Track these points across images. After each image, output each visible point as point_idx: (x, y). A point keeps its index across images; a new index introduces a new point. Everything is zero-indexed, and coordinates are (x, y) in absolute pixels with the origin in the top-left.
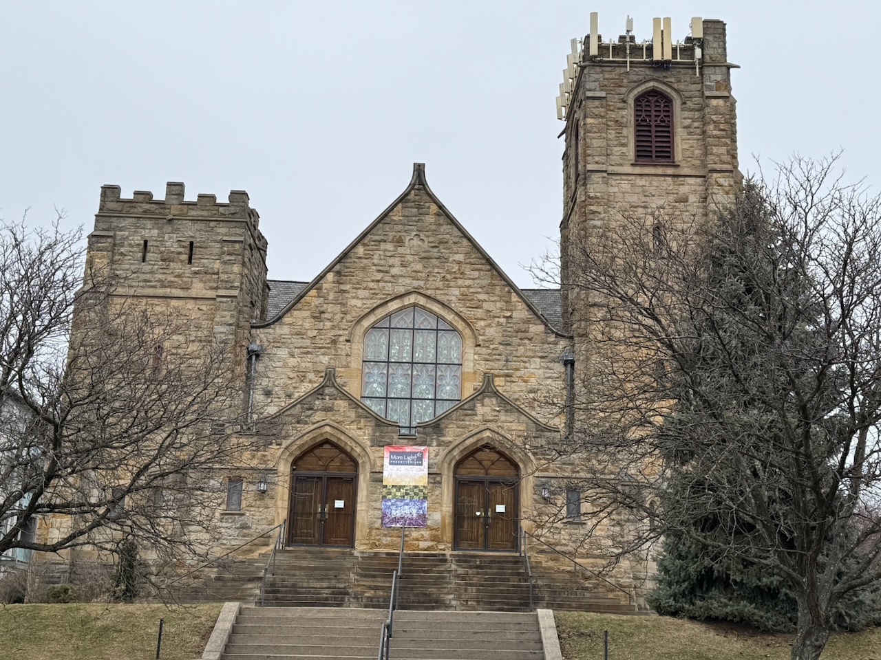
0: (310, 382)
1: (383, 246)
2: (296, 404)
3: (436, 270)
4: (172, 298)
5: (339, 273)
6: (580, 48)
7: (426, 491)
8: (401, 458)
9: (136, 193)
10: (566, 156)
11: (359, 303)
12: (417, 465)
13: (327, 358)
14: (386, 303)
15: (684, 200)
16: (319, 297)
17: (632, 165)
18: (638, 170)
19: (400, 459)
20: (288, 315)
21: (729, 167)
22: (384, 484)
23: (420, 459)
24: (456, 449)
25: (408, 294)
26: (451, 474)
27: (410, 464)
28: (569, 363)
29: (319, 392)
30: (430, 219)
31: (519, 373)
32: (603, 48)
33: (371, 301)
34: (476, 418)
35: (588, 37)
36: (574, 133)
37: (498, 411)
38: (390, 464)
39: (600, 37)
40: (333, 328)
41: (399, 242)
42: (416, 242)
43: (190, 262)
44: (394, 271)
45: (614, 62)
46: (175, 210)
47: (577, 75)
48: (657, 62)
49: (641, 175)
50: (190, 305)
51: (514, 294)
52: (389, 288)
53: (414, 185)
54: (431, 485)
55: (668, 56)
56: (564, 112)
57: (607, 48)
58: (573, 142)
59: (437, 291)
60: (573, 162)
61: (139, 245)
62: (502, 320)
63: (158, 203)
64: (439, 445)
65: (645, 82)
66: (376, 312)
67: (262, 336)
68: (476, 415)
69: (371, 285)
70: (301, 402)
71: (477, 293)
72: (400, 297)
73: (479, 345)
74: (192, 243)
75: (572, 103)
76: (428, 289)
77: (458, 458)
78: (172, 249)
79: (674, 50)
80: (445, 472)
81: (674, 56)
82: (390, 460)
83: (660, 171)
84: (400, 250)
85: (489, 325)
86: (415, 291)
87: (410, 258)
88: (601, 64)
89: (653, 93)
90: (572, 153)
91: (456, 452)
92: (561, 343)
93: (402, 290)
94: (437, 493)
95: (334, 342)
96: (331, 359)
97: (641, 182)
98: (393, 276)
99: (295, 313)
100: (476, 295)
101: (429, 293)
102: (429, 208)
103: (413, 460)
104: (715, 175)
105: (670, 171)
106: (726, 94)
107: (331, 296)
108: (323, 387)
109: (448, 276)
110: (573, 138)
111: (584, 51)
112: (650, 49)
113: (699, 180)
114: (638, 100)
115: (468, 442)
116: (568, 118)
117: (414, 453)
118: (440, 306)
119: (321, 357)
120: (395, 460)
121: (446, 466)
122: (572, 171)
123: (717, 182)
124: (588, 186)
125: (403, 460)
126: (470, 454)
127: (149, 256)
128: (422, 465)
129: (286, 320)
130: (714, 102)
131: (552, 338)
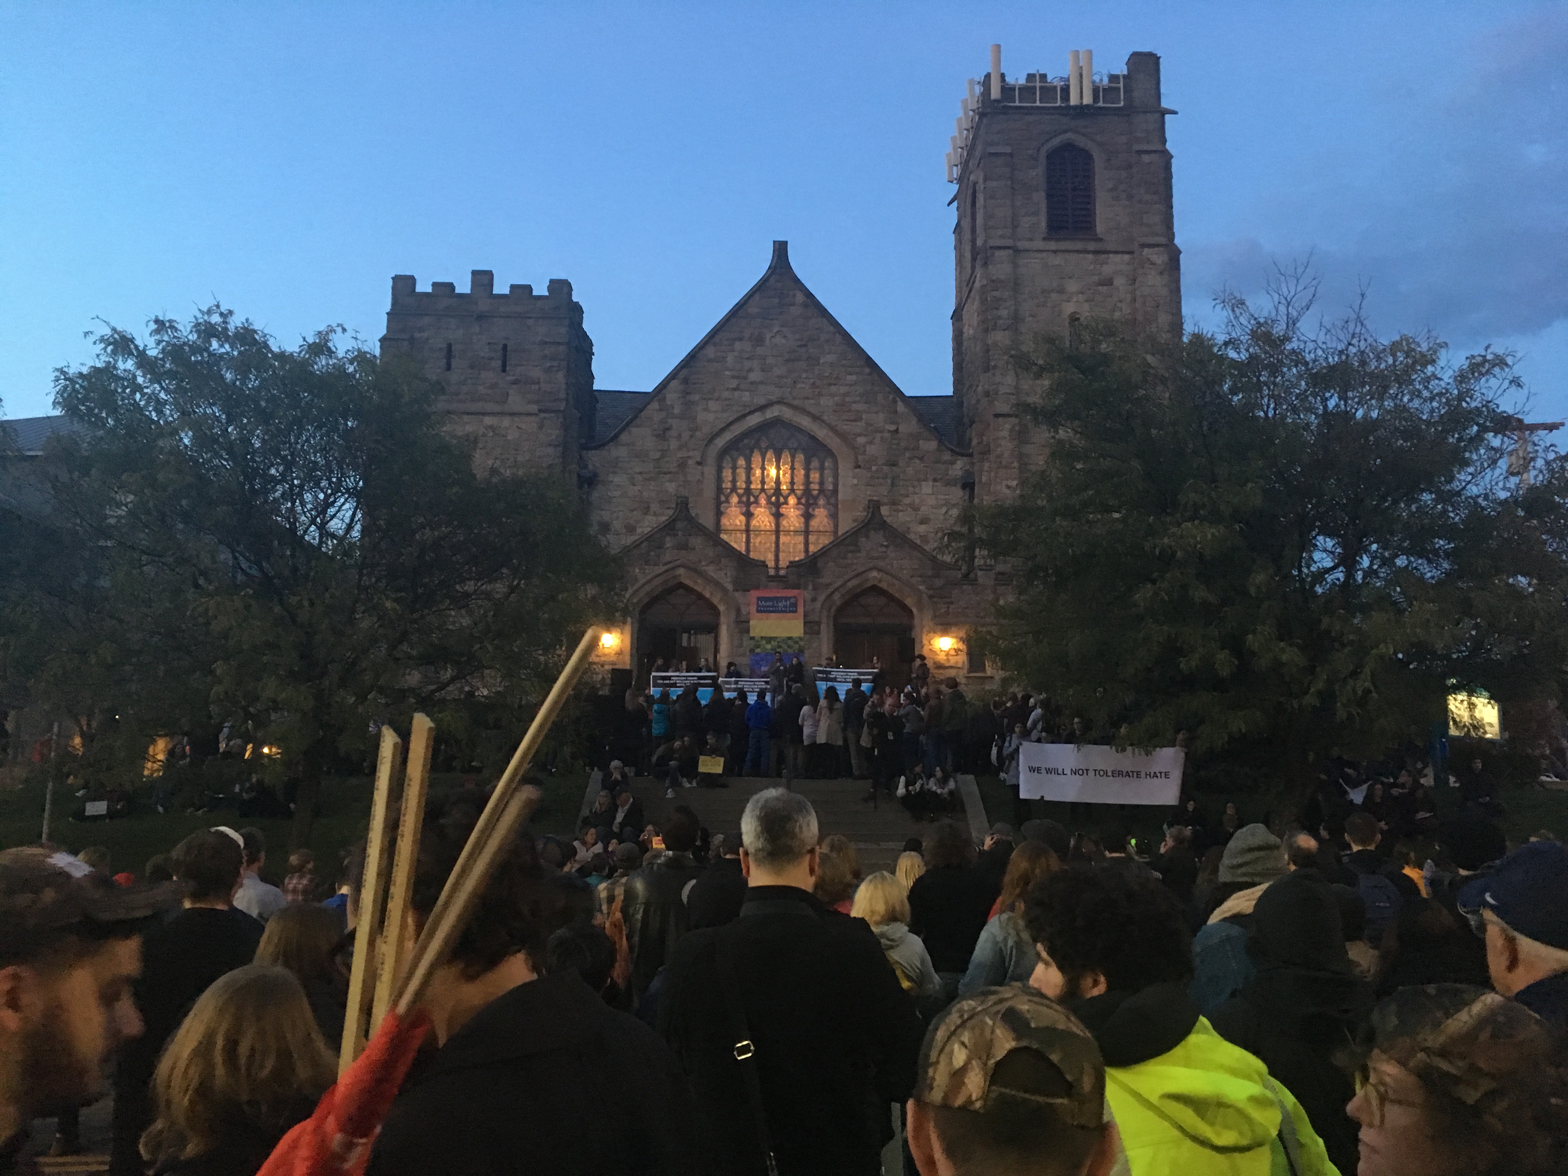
0: (655, 514)
1: (738, 345)
2: (642, 542)
3: (804, 375)
4: (484, 414)
5: (686, 381)
6: (978, 90)
7: (802, 643)
8: (771, 603)
9: (435, 285)
10: (958, 229)
11: (711, 417)
12: (790, 612)
13: (674, 485)
14: (744, 416)
15: (1109, 282)
16: (661, 410)
17: (1044, 239)
18: (1053, 245)
19: (768, 607)
20: (625, 433)
21: (1162, 240)
22: (752, 635)
23: (795, 605)
24: (836, 593)
25: (770, 404)
26: (831, 623)
27: (782, 612)
28: (968, 485)
29: (669, 527)
30: (796, 311)
31: (907, 501)
32: (1007, 90)
33: (725, 415)
34: (859, 555)
35: (988, 76)
36: (969, 200)
37: (887, 546)
38: (758, 611)
39: (1003, 76)
40: (680, 448)
41: (759, 341)
42: (779, 340)
43: (504, 370)
44: (752, 377)
45: (1020, 107)
46: (483, 306)
47: (975, 125)
48: (1075, 108)
49: (1055, 252)
50: (506, 422)
51: (900, 403)
52: (746, 397)
53: (775, 268)
54: (807, 636)
55: (1087, 100)
56: (956, 172)
57: (1013, 89)
58: (969, 211)
59: (806, 401)
60: (967, 236)
61: (440, 349)
62: (887, 435)
63: (461, 296)
64: (815, 589)
65: (1060, 133)
66: (732, 428)
67: (595, 459)
68: (859, 551)
69: (726, 394)
70: (649, 538)
71: (855, 402)
72: (762, 408)
73: (859, 467)
74: (505, 347)
75: (967, 162)
76: (794, 398)
77: (838, 603)
78: (482, 355)
79: (1096, 91)
80: (824, 620)
81: (1096, 98)
82: (758, 606)
83: (1079, 245)
84: (760, 350)
85: (871, 443)
86: (780, 402)
87: (770, 360)
88: (1006, 110)
89: (1069, 147)
90: (966, 224)
91: (837, 596)
92: (959, 462)
93: (762, 401)
94: (815, 645)
95: (682, 465)
96: (680, 486)
97: (1058, 260)
98: (752, 383)
99: (634, 430)
100: (854, 405)
101: (796, 402)
102: (794, 295)
103: (785, 607)
104: (1146, 250)
105: (1092, 246)
106: (1159, 147)
107: (677, 411)
108: (674, 520)
109: (818, 383)
110: (969, 205)
111: (982, 94)
112: (1066, 90)
113: (1127, 257)
114: (1050, 156)
115: (850, 584)
116: (960, 180)
117: (787, 599)
118: (809, 420)
119: (667, 484)
120: (764, 606)
121: (825, 613)
122: (967, 248)
123: (1148, 259)
124: (990, 267)
125: (773, 606)
126: (854, 598)
127: (454, 363)
128: (795, 612)
129: (624, 437)
130: (1146, 158)
131: (947, 456)
